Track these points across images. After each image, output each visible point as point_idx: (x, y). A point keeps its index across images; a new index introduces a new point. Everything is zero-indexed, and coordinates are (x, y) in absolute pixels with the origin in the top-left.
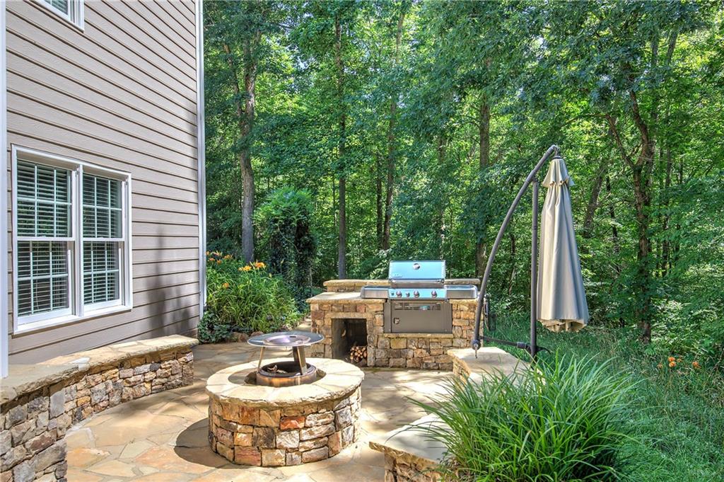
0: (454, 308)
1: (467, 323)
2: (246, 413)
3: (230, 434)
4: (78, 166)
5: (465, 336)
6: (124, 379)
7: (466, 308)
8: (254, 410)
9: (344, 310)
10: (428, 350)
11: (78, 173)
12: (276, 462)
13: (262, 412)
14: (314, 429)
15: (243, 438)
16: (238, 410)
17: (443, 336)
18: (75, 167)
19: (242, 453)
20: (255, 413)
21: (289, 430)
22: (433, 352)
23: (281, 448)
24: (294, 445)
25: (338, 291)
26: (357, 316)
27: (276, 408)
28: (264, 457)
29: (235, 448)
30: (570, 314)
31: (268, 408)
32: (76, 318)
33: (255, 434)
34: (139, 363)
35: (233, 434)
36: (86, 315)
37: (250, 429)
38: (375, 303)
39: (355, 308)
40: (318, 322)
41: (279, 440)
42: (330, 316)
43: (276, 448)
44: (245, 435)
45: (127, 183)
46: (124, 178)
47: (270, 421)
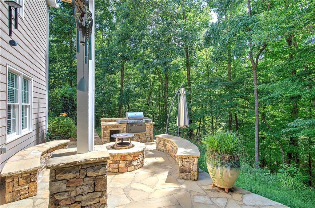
0: (146, 125)
1: (149, 129)
2: (123, 157)
3: (117, 164)
4: (21, 74)
5: (149, 132)
6: (48, 157)
7: (149, 125)
8: (125, 156)
9: (114, 127)
10: (139, 137)
11: (21, 77)
12: (132, 170)
13: (128, 156)
14: (140, 159)
15: (122, 165)
16: (120, 157)
17: (143, 133)
18: (20, 74)
19: (121, 169)
20: (126, 157)
21: (135, 160)
22: (140, 138)
23: (134, 165)
24: (136, 164)
25: (106, 122)
26: (118, 129)
27: (132, 154)
28: (129, 169)
29: (119, 168)
30: (187, 124)
31: (130, 154)
32: (19, 136)
33: (126, 163)
34: (52, 151)
35: (118, 164)
36: (23, 134)
37: (124, 162)
38: (124, 125)
39: (118, 127)
40: (105, 132)
41: (133, 163)
42: (109, 129)
43: (132, 166)
44: (122, 164)
45: (31, 82)
46: (30, 80)
47: (130, 158)
